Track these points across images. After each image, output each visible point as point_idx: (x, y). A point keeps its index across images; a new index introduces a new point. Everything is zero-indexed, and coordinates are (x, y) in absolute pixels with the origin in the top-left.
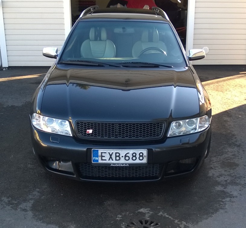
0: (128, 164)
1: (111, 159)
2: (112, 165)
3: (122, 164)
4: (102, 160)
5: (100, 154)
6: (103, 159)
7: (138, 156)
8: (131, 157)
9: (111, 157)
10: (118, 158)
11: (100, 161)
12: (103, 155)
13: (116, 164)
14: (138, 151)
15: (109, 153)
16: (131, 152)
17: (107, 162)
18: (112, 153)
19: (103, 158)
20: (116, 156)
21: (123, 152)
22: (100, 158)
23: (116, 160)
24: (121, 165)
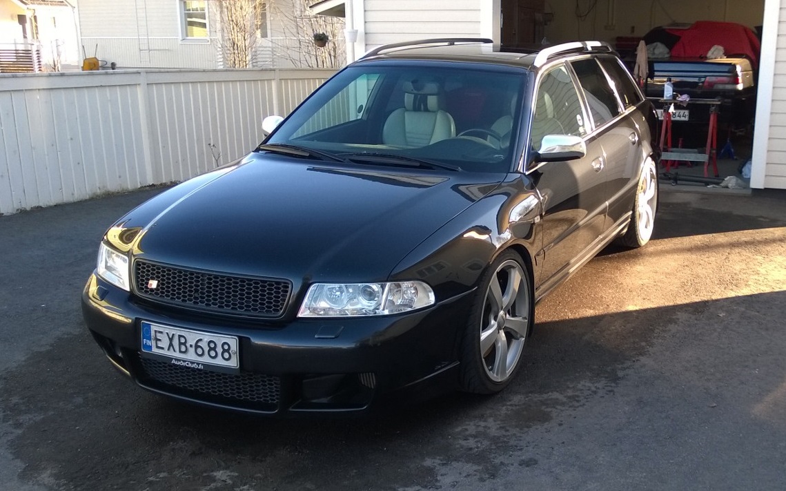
0: (202, 364)
1: (171, 348)
2: (173, 362)
3: (192, 363)
4: (158, 347)
5: (153, 333)
7: (219, 350)
8: (206, 349)
9: (171, 345)
10: (183, 349)
11: (155, 350)
12: (159, 336)
13: (180, 360)
14: (220, 339)
15: (167, 333)
16: (206, 337)
17: (165, 352)
18: (173, 334)
19: (160, 344)
20: (180, 344)
21: (192, 336)
22: (153, 343)
23: (180, 352)
24: (190, 365)
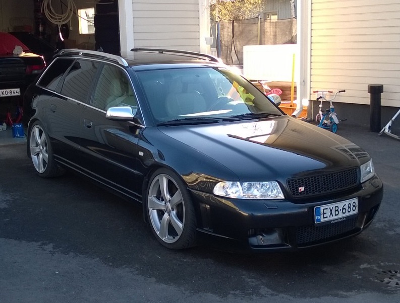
0: (345, 217)
1: (331, 215)
3: (341, 219)
4: (324, 218)
5: (322, 211)
6: (325, 216)
7: (352, 207)
8: (347, 208)
9: (331, 213)
10: (337, 213)
11: (322, 220)
12: (325, 211)
13: (335, 220)
14: (352, 201)
15: (330, 208)
16: (347, 203)
17: (328, 219)
21: (341, 205)
22: (322, 216)
23: (336, 215)
